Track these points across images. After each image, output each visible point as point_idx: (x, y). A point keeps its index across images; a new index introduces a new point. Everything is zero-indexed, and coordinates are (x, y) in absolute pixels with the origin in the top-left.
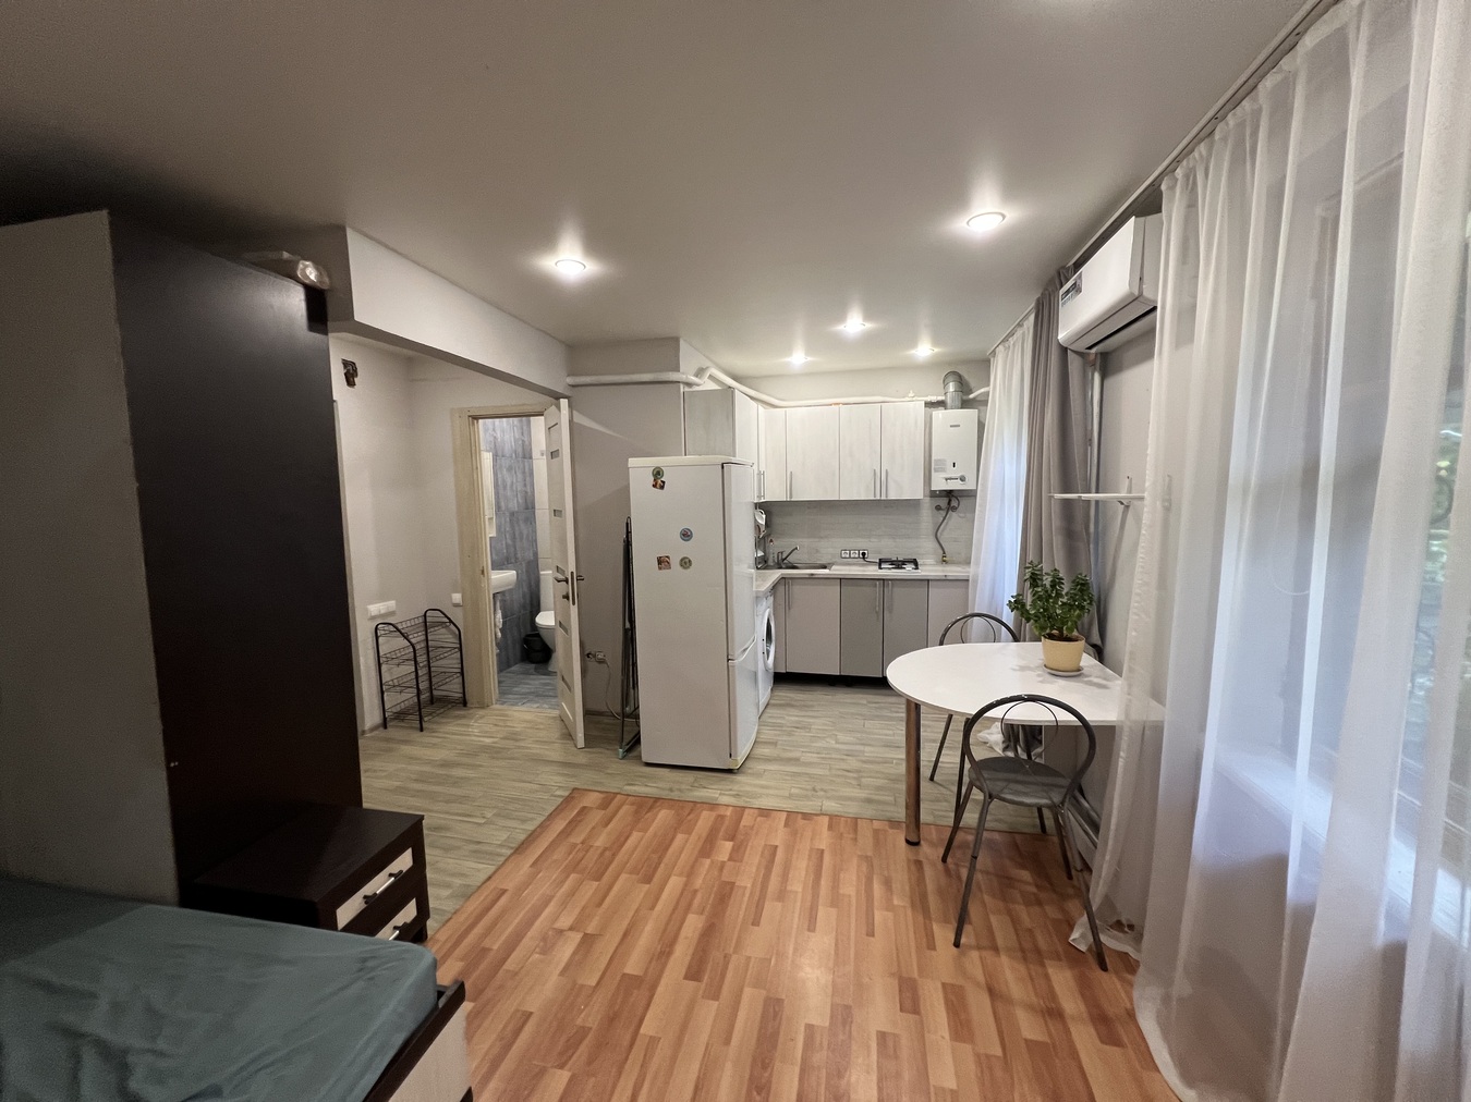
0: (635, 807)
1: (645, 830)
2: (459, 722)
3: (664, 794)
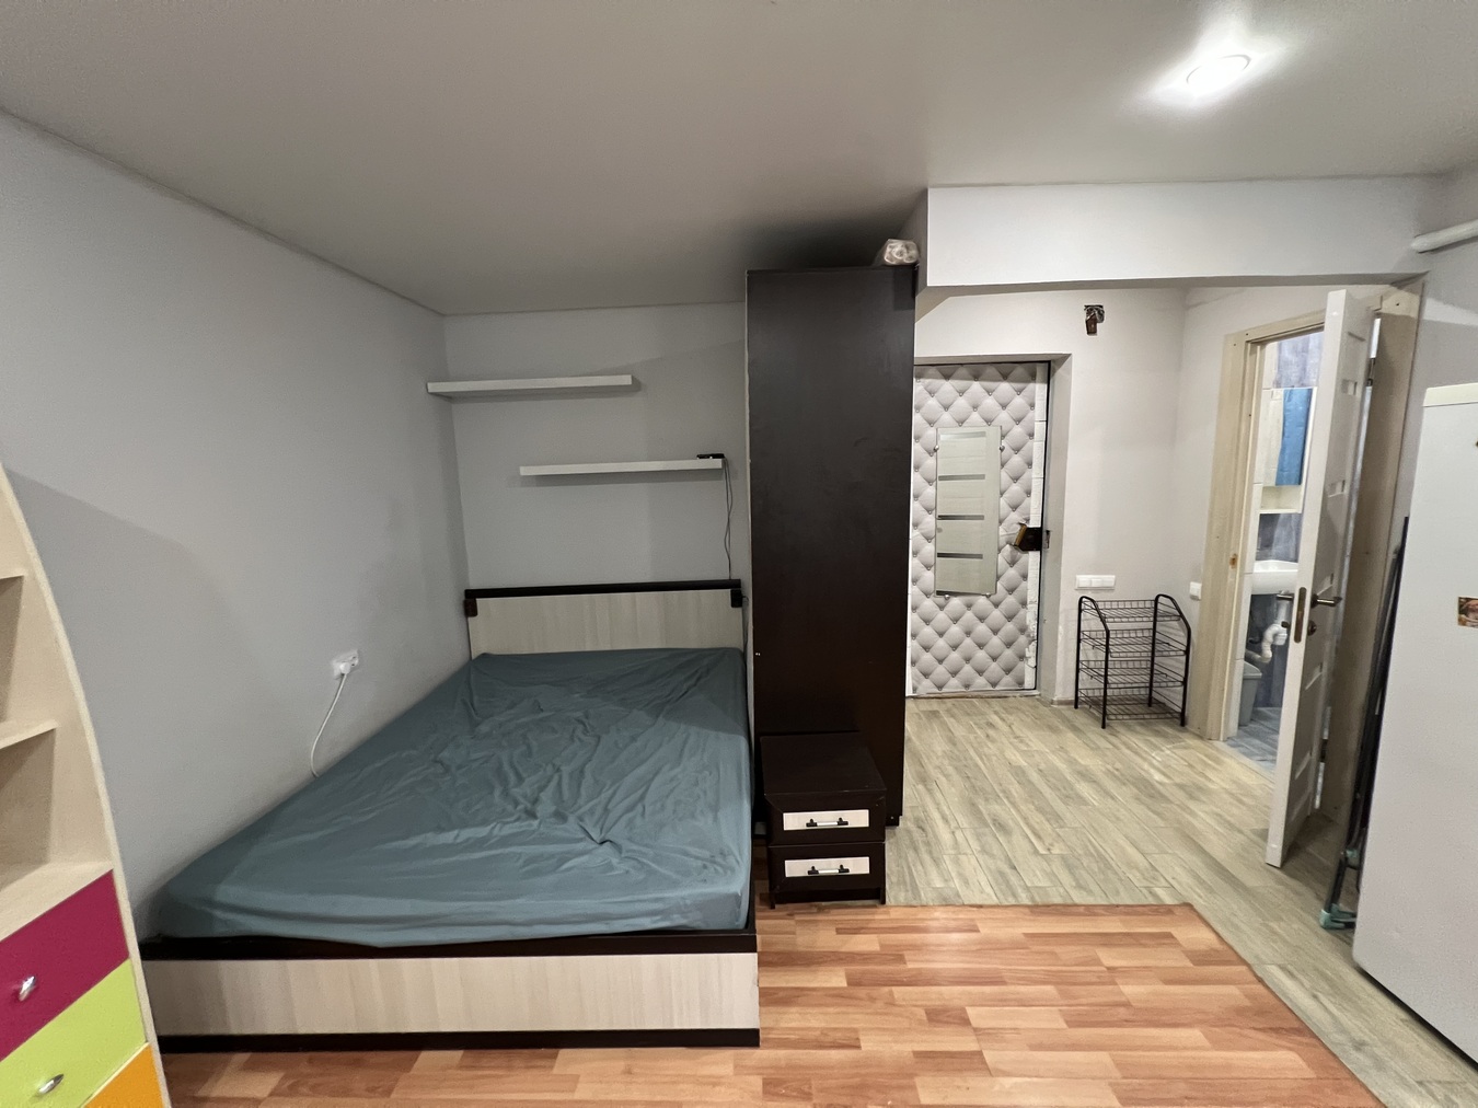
0: (1247, 1003)
1: (1217, 1044)
2: (1153, 739)
3: (1333, 1038)
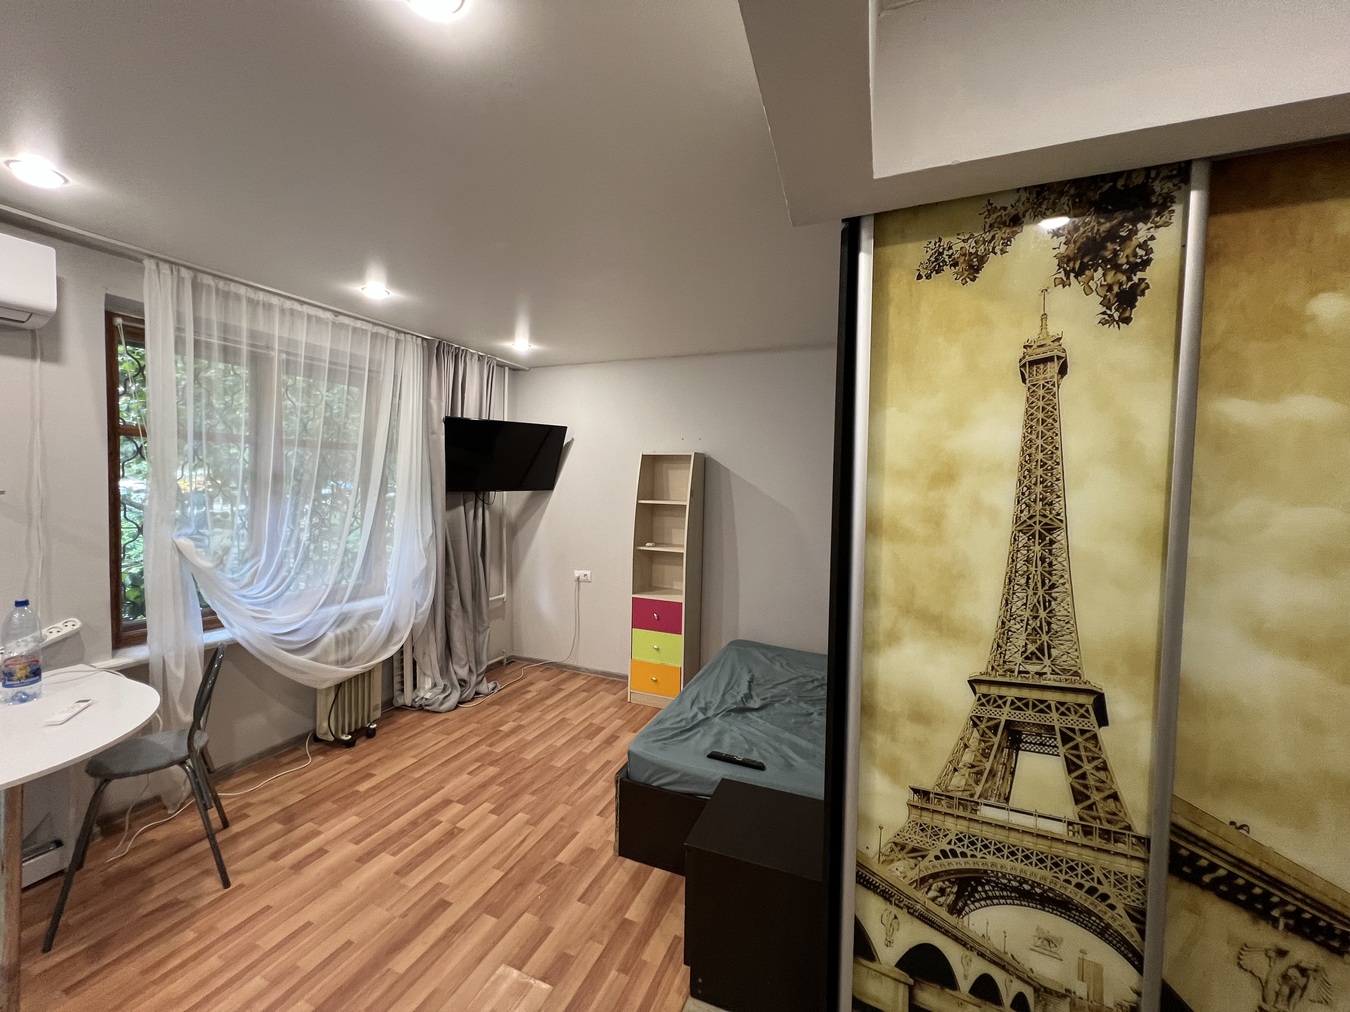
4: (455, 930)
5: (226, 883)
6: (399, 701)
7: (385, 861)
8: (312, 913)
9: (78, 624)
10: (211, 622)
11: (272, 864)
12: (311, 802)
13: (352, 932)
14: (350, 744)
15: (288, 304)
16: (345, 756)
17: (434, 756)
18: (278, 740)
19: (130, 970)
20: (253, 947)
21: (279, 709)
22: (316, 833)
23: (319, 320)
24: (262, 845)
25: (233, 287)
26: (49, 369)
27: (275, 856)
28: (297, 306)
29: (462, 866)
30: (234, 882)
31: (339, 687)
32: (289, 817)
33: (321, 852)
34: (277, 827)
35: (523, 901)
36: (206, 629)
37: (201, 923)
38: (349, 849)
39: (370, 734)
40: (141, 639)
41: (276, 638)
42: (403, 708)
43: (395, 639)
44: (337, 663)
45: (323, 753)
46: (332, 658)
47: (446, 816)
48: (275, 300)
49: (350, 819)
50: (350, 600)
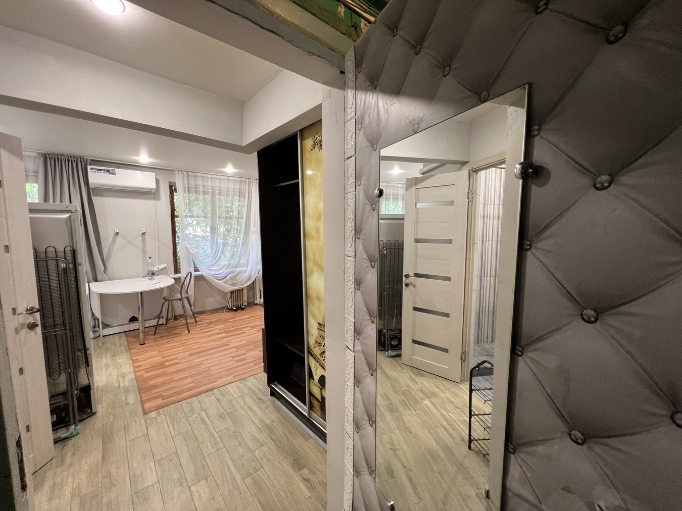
4: (228, 349)
5: (189, 332)
6: (256, 302)
7: (224, 335)
8: (200, 340)
9: (165, 265)
10: (196, 270)
11: (200, 331)
12: (217, 321)
13: (205, 345)
14: (235, 311)
15: (213, 176)
16: (233, 313)
17: (254, 317)
18: (218, 307)
19: (165, 341)
20: (186, 343)
21: (218, 298)
22: (214, 327)
23: (222, 179)
24: (201, 327)
25: (197, 174)
26: (158, 202)
27: (201, 330)
28: (216, 176)
29: (239, 339)
30: (191, 332)
31: (232, 292)
32: (210, 323)
33: (212, 330)
34: (206, 324)
35: (246, 348)
36: (195, 272)
37: (181, 337)
38: (218, 331)
39: (243, 309)
40: (180, 272)
41: (214, 276)
42: (256, 304)
43: (250, 280)
44: (231, 285)
45: (228, 312)
46: (229, 283)
47: (244, 330)
48: (209, 176)
49: (223, 326)
50: (235, 268)
